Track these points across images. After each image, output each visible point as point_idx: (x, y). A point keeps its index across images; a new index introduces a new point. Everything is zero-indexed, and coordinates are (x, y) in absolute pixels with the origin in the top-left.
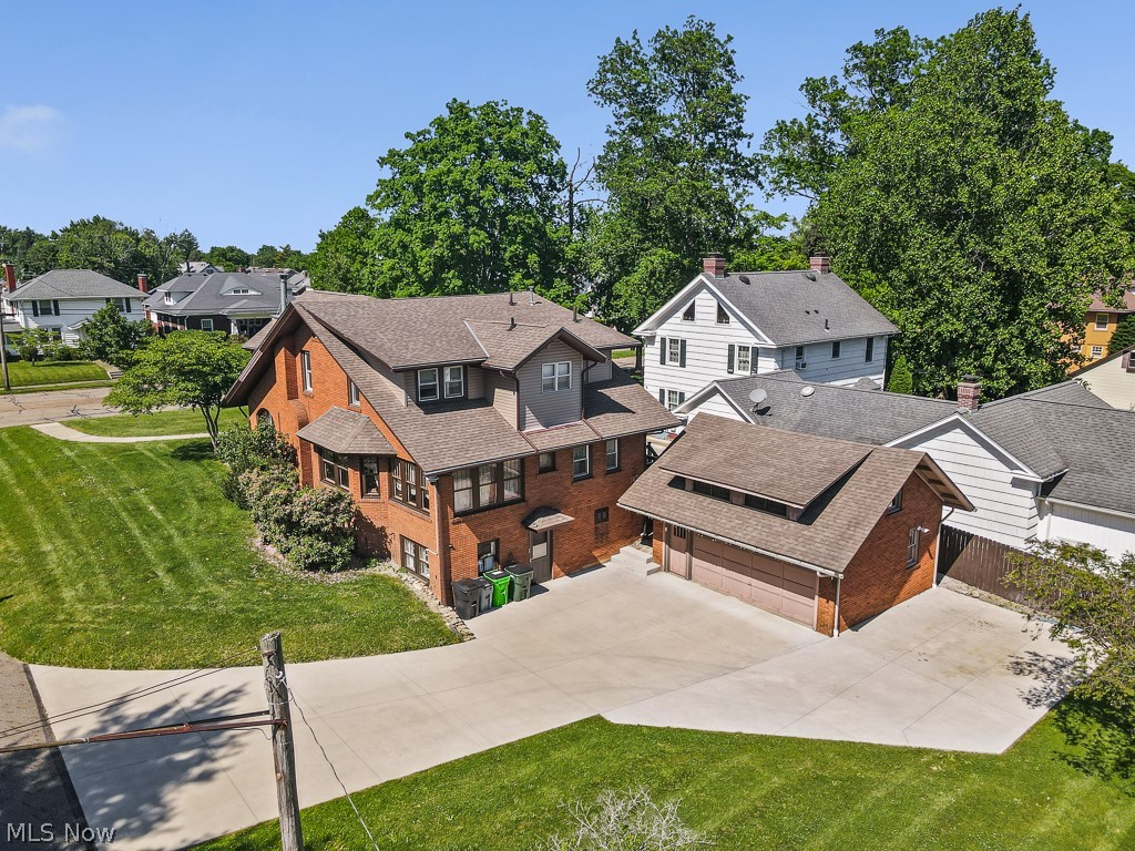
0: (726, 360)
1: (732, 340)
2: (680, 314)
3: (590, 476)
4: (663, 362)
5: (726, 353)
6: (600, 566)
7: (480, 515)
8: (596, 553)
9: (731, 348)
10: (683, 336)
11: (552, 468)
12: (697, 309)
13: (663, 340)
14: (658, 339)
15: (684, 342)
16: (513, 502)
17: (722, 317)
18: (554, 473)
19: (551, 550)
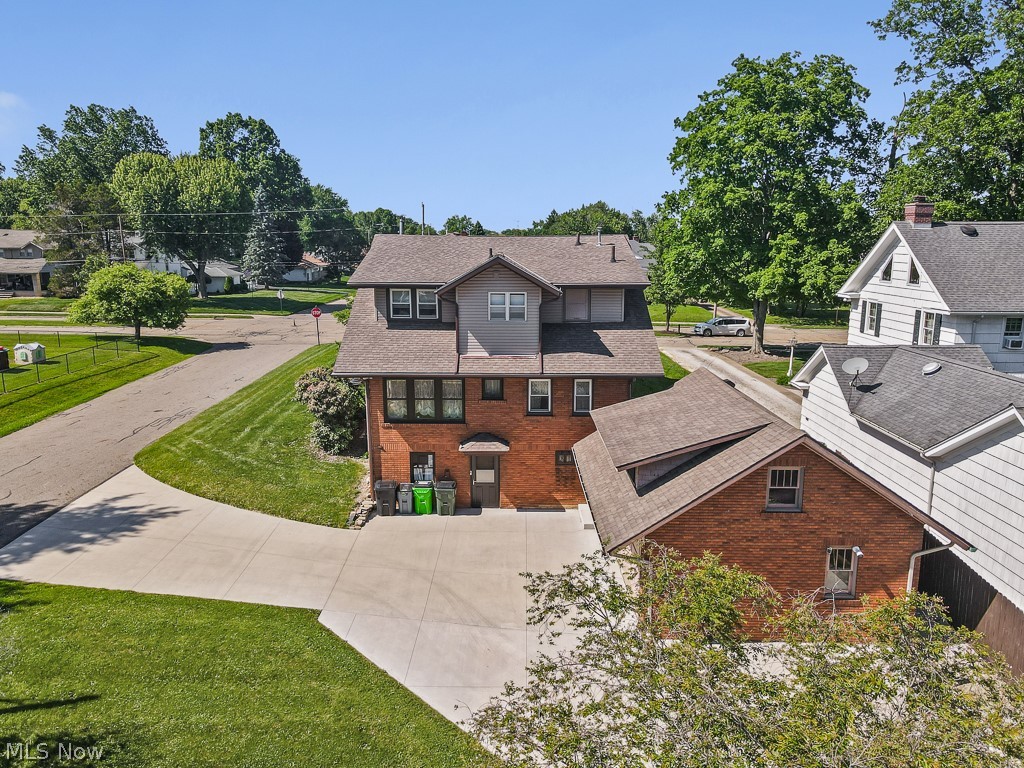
0: (911, 329)
1: (920, 305)
2: (879, 273)
3: (551, 414)
4: (862, 331)
5: (912, 320)
6: (563, 510)
7: (413, 426)
8: (558, 496)
9: (918, 313)
10: (880, 299)
11: (499, 396)
12: (895, 266)
13: (865, 303)
14: (861, 303)
15: (880, 305)
16: (451, 421)
17: (914, 277)
18: (501, 403)
19: (498, 477)
